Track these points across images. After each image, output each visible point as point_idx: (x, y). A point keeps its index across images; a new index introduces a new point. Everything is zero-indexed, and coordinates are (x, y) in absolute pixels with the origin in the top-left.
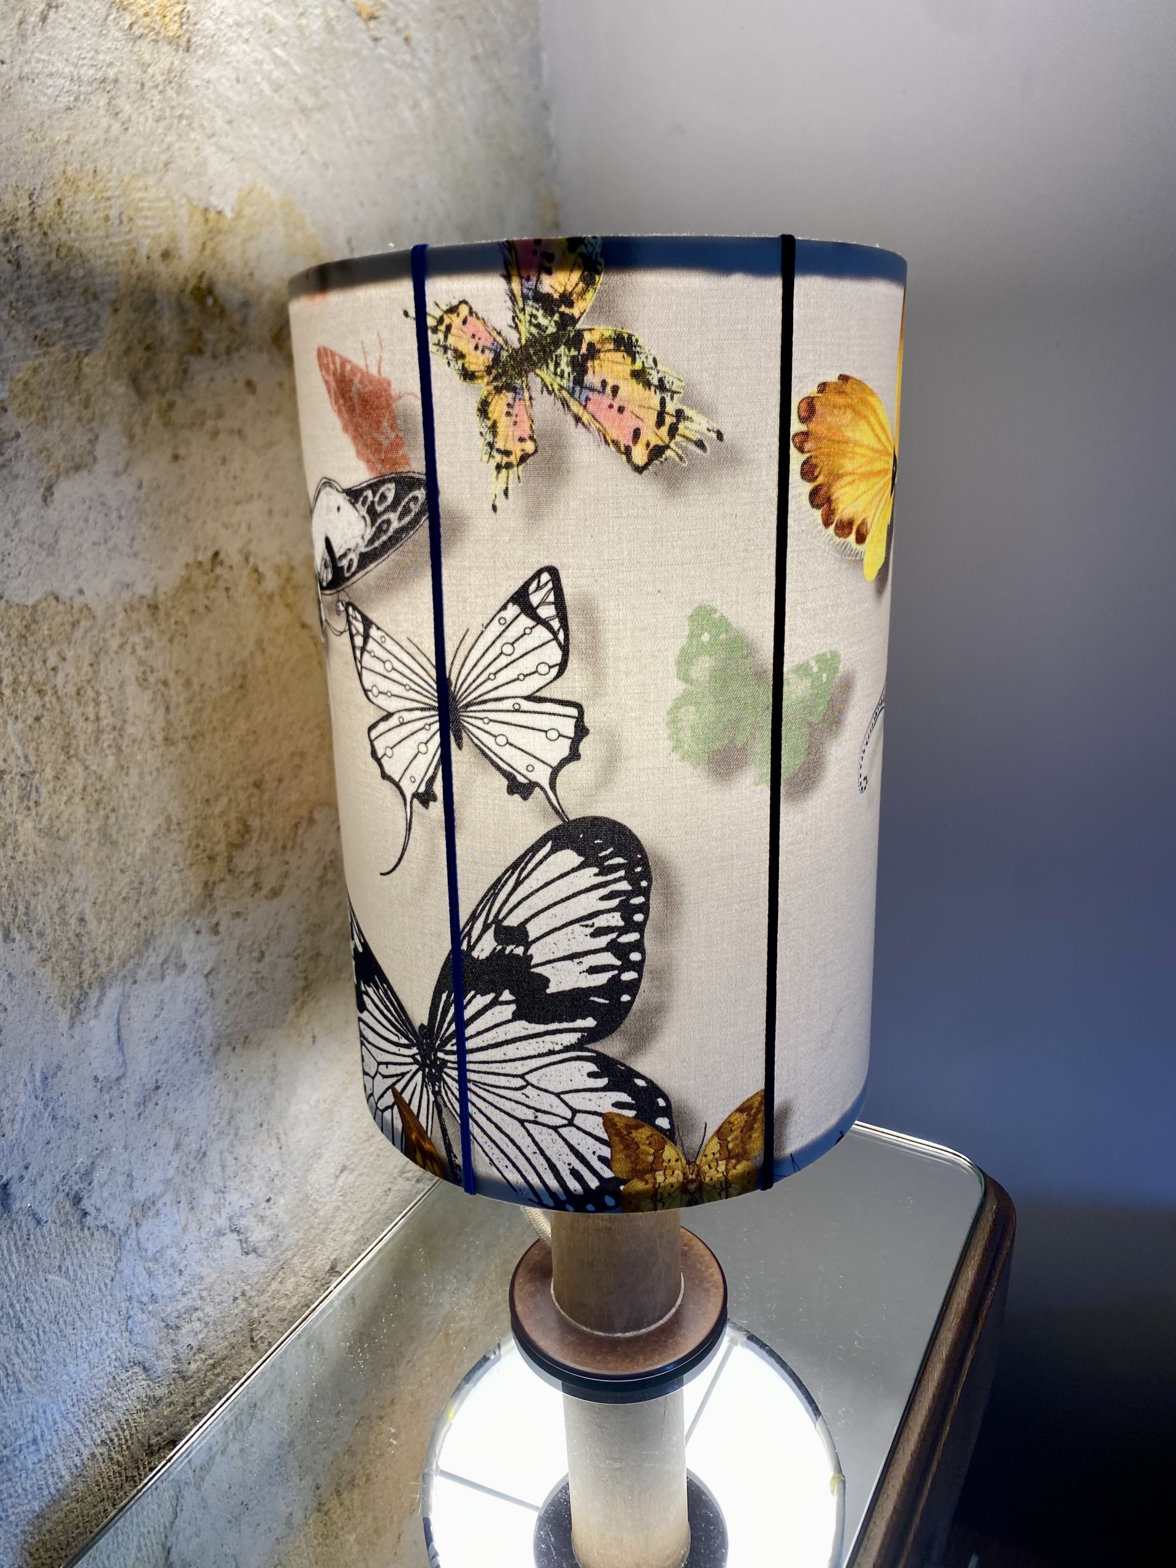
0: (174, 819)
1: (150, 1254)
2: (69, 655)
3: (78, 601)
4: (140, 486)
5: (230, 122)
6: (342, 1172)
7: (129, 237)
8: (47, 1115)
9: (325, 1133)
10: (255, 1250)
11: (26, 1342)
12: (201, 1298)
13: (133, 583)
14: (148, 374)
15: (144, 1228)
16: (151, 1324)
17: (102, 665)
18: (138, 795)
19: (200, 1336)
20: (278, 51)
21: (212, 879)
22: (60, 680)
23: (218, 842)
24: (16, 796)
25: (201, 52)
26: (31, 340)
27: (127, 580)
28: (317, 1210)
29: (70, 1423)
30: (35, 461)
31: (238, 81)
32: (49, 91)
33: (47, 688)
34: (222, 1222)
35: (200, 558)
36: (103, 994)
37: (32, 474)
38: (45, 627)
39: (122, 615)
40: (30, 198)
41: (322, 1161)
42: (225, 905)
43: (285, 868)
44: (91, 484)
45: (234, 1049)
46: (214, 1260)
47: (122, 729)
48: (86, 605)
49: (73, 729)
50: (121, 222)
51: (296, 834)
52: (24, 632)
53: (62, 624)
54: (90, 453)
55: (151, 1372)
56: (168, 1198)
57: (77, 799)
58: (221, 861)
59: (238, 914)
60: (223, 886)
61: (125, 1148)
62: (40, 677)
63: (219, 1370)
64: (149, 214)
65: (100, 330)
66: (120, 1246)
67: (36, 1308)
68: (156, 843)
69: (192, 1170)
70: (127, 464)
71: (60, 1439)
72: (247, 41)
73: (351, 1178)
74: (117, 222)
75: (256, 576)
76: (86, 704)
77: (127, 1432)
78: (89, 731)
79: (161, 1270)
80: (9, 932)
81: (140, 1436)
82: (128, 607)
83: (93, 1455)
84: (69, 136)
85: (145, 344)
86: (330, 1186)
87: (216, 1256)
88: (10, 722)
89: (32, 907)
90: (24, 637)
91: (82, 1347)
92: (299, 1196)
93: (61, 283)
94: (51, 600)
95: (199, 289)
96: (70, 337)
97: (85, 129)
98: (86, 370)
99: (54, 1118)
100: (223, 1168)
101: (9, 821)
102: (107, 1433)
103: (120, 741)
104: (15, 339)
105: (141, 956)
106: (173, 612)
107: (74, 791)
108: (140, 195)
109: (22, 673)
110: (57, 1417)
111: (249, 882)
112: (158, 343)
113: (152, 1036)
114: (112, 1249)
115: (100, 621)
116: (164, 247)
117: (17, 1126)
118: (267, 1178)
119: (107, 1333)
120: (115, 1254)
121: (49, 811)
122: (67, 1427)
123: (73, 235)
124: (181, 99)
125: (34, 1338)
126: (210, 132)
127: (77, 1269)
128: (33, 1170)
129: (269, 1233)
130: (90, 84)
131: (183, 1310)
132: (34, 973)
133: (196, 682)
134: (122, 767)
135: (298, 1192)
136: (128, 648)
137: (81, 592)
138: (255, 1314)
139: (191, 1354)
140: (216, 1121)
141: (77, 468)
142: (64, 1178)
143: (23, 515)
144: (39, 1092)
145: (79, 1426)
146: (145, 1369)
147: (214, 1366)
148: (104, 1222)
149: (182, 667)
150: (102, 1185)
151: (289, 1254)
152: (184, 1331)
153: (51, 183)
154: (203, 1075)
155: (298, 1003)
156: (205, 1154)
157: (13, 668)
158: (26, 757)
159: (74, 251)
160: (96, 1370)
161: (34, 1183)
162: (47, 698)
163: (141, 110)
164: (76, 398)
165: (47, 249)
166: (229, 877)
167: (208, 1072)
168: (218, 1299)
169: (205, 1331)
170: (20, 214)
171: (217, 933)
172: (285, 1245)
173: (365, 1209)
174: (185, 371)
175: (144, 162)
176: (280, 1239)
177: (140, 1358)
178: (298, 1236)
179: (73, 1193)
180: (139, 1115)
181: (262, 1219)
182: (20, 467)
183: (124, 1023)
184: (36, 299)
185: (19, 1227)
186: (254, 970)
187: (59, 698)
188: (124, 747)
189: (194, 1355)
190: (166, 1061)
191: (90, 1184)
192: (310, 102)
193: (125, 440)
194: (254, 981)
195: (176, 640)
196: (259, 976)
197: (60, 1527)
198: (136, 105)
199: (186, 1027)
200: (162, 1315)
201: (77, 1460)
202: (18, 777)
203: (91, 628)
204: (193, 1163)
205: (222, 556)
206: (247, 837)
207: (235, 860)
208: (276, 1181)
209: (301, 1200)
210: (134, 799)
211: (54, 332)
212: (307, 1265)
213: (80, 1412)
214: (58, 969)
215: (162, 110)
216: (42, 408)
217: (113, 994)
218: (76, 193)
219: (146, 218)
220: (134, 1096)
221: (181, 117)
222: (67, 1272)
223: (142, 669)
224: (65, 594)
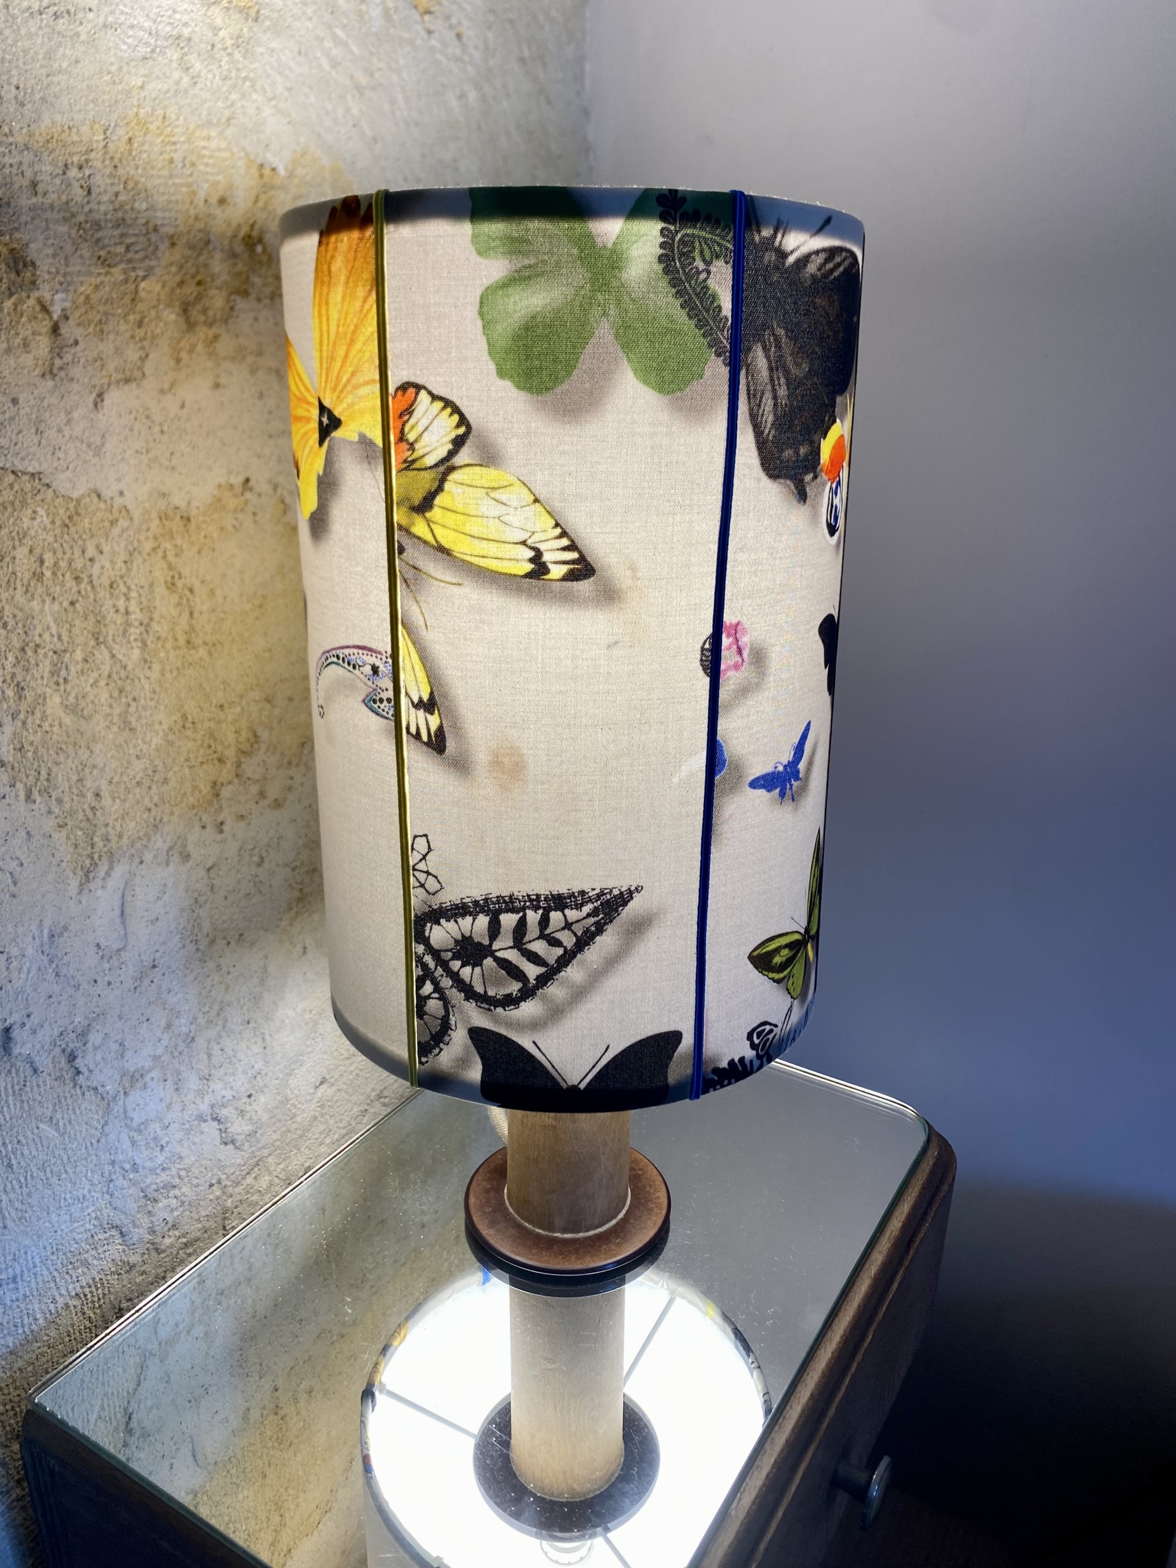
0: (190, 717)
1: (135, 1124)
2: (106, 549)
3: (118, 502)
4: (183, 406)
5: (289, 89)
6: (321, 1083)
7: (190, 180)
8: (51, 971)
9: (308, 1043)
10: (233, 1142)
11: (14, 1182)
12: (180, 1177)
13: (169, 494)
14: (199, 307)
15: (131, 1098)
16: (131, 1192)
17: (135, 564)
18: (158, 689)
19: (176, 1214)
20: (339, 32)
21: (220, 780)
22: (96, 570)
23: (229, 746)
24: (48, 669)
25: (268, 23)
26: (94, 260)
27: (164, 490)
28: (295, 1115)
29: (48, 1269)
30: (89, 368)
31: (300, 53)
32: (129, 41)
33: (84, 576)
34: (204, 1107)
35: (232, 481)
36: (111, 868)
37: (86, 380)
38: (87, 520)
39: (156, 522)
40: (105, 134)
41: (304, 1069)
42: (231, 806)
43: (289, 782)
44: (138, 397)
45: (229, 943)
46: (194, 1144)
47: (148, 625)
48: (125, 507)
49: (104, 617)
50: (184, 166)
51: (302, 752)
52: (67, 521)
53: (102, 521)
54: (140, 368)
55: (127, 1238)
56: (155, 1074)
57: (102, 683)
58: (229, 766)
59: (242, 817)
60: (230, 787)
61: (120, 1017)
62: (78, 564)
63: (190, 1250)
64: (211, 161)
65: (158, 259)
66: (108, 1110)
67: (26, 1152)
68: (171, 737)
69: (180, 1053)
70: (172, 385)
71: (37, 1283)
72: (310, 19)
73: (330, 1091)
74: (180, 165)
75: (281, 506)
76: (117, 598)
77: (100, 1291)
78: (118, 622)
79: (144, 1142)
80: (31, 793)
81: (112, 1297)
82: (163, 515)
83: (67, 1306)
84: (144, 82)
85: (196, 280)
86: (310, 1094)
87: (197, 1140)
88: (48, 602)
89: (53, 775)
90: (67, 526)
91: (65, 1199)
92: (279, 1098)
93: (126, 212)
94: (94, 496)
95: (249, 236)
96: (130, 261)
97: (158, 78)
98: (143, 294)
99: (57, 975)
100: (209, 1056)
101: (39, 692)
102: (82, 1287)
103: (145, 636)
104: (81, 256)
105: (149, 839)
106: (204, 526)
107: (100, 676)
108: (202, 143)
109: (63, 559)
110: (37, 1260)
111: (254, 789)
112: (209, 279)
113: (153, 917)
114: (101, 1112)
115: (136, 522)
116: (221, 193)
117: (23, 976)
118: (249, 1075)
119: (89, 1191)
120: (103, 1117)
121: (76, 690)
122: (45, 1273)
123: (140, 171)
124: (246, 62)
125: (23, 1180)
126: (269, 94)
127: (67, 1123)
128: (35, 1019)
129: (248, 1128)
130: (166, 39)
131: (162, 1184)
132: (50, 836)
133: (219, 592)
134: (146, 661)
135: (279, 1094)
136: (160, 553)
137: (121, 493)
138: (229, 1203)
139: (166, 1228)
140: (207, 1009)
141: (127, 381)
142: (61, 1034)
143: (75, 415)
144: (46, 948)
145: (55, 1274)
146: (122, 1234)
147: (186, 1245)
148: (95, 1084)
149: (208, 578)
150: (96, 1048)
151: (266, 1152)
152: (160, 1205)
153: (125, 122)
154: (197, 963)
155: (292, 913)
156: (193, 1038)
157: (55, 553)
158: (60, 637)
159: (140, 186)
160: (76, 1225)
161: (34, 1032)
162: (83, 586)
163: (210, 68)
164: (131, 318)
165: (116, 181)
166: (236, 781)
167: (202, 961)
168: (195, 1182)
169: (181, 1209)
170: (95, 146)
171: (221, 832)
172: (263, 1143)
173: (342, 1125)
174: (232, 309)
175: (209, 114)
176: (258, 1135)
177: (118, 1223)
178: (275, 1137)
179: (69, 1050)
180: (135, 988)
181: (242, 1113)
182: (76, 371)
183: (128, 898)
184: (103, 224)
185: (17, 1071)
186: (253, 873)
187: (93, 587)
188: (149, 643)
189: (169, 1230)
190: (164, 943)
191: (85, 1044)
192: (364, 81)
193: (172, 363)
194: (252, 884)
195: (204, 552)
196: (257, 880)
197: (30, 1369)
198: (206, 63)
199: (185, 914)
200: (142, 1185)
201: (52, 1306)
202: (51, 653)
203: (127, 529)
204: (182, 1046)
205: (252, 483)
206: (255, 746)
207: (243, 766)
208: (258, 1078)
209: (281, 1102)
210: (154, 692)
211: (116, 255)
212: (281, 1166)
213: (59, 1262)
214: (72, 837)
215: (229, 70)
216: (100, 322)
217: (120, 870)
218: (145, 134)
219: (207, 165)
220: (130, 971)
221: (245, 79)
222: (57, 1124)
223: (171, 573)
224: (106, 493)
